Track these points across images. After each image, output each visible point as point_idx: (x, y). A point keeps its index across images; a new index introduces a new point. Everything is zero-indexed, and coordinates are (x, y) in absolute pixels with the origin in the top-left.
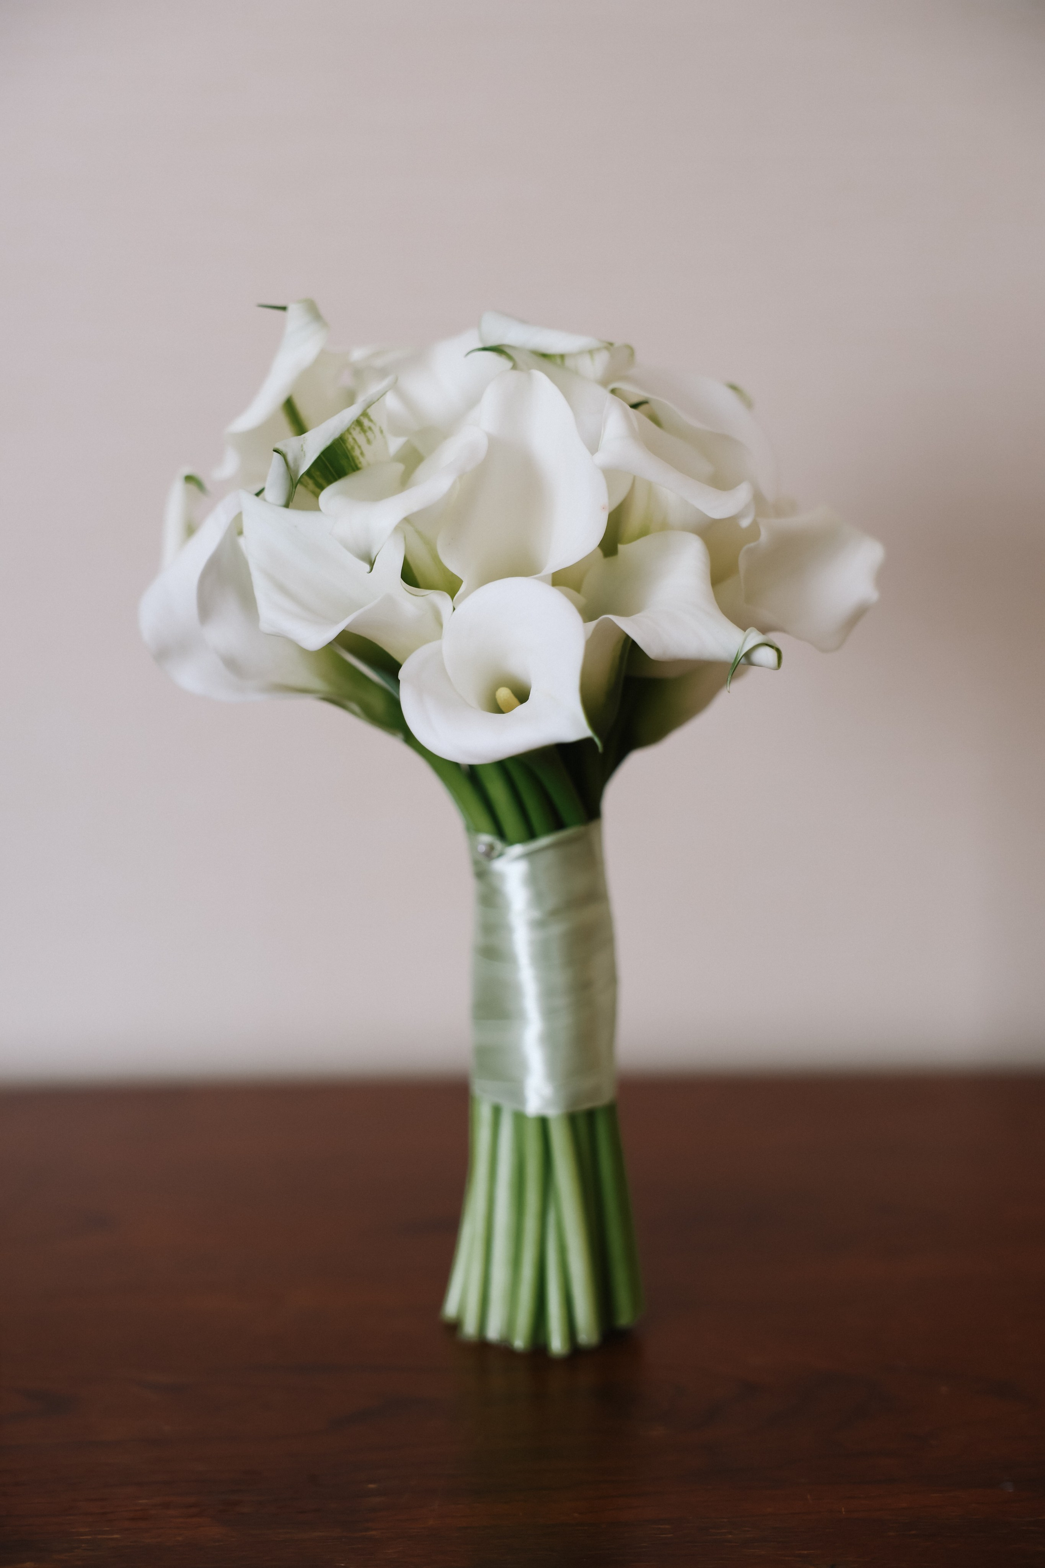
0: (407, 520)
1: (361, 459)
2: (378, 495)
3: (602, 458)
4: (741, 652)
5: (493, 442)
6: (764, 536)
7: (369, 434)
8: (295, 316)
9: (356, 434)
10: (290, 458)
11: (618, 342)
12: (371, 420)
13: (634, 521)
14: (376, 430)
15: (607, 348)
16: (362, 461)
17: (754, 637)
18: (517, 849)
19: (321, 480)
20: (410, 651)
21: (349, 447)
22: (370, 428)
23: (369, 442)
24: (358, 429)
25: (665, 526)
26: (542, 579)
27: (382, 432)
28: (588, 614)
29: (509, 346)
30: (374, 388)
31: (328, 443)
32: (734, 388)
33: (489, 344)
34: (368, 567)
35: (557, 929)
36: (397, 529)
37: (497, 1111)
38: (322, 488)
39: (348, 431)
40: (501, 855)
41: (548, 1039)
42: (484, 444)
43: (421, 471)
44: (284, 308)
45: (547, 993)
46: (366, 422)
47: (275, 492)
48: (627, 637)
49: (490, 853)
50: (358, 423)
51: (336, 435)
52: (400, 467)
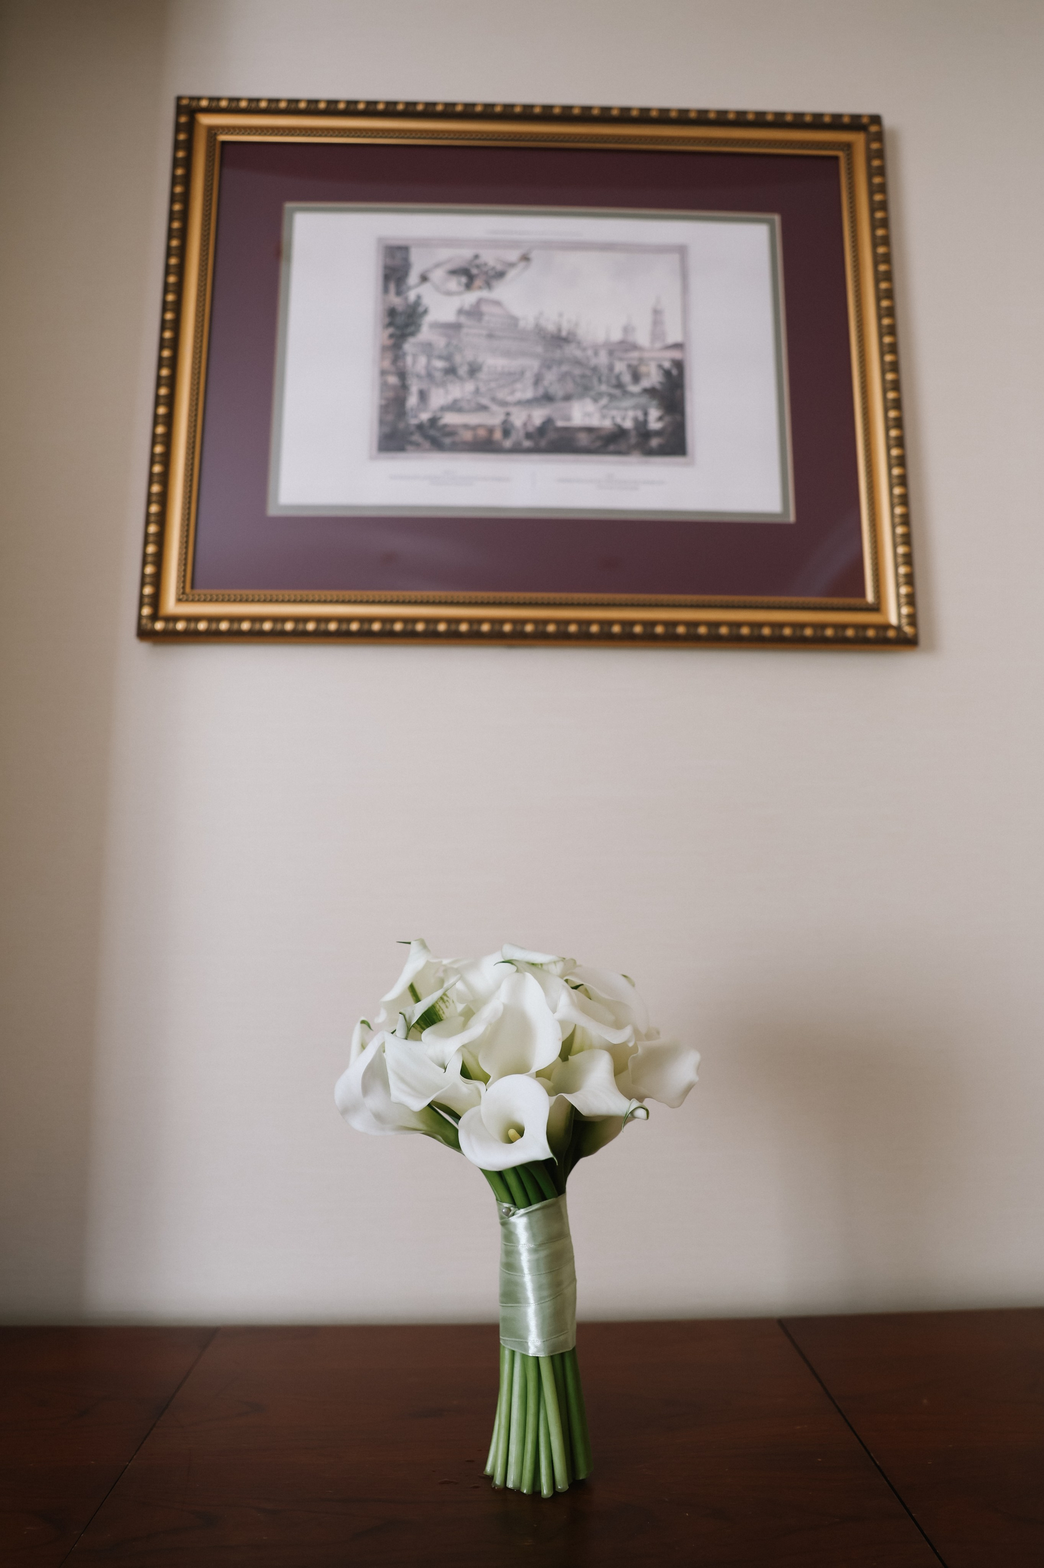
0: (464, 1046)
1: (443, 1015)
2: (451, 1034)
3: (558, 1015)
4: (629, 1111)
5: (506, 1007)
6: (640, 1051)
7: (447, 1003)
8: (415, 946)
9: (441, 1004)
10: (407, 1017)
11: (568, 957)
12: (448, 997)
13: (576, 1045)
14: (451, 1002)
15: (562, 961)
16: (444, 1016)
17: (635, 1104)
18: (522, 1211)
19: (423, 1026)
20: (466, 1111)
21: (437, 1010)
22: (447, 1001)
23: (447, 1007)
24: (441, 1001)
25: (591, 1047)
26: (530, 1076)
27: (453, 1002)
28: (551, 1092)
29: (515, 960)
30: (452, 980)
31: (426, 1009)
32: (625, 976)
33: (507, 959)
34: (444, 1070)
35: (543, 1254)
36: (458, 1050)
37: (513, 1353)
38: (424, 1029)
39: (437, 1002)
40: (513, 1215)
41: (540, 1311)
42: (501, 1008)
43: (473, 1020)
44: (409, 943)
45: (538, 1288)
46: (445, 998)
47: (401, 1032)
48: (573, 1106)
49: (509, 1213)
50: (441, 998)
51: (430, 1005)
52: (462, 1019)
